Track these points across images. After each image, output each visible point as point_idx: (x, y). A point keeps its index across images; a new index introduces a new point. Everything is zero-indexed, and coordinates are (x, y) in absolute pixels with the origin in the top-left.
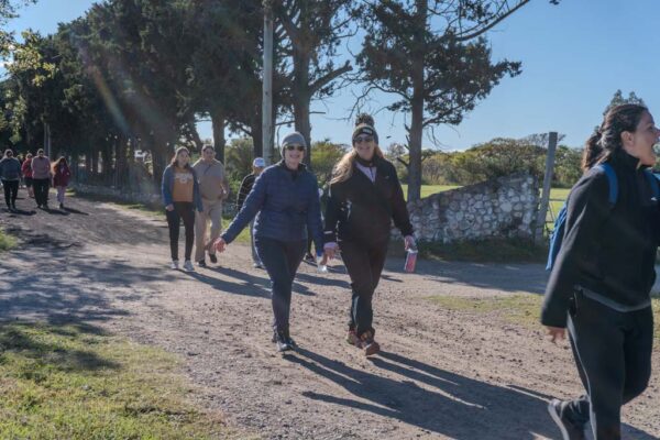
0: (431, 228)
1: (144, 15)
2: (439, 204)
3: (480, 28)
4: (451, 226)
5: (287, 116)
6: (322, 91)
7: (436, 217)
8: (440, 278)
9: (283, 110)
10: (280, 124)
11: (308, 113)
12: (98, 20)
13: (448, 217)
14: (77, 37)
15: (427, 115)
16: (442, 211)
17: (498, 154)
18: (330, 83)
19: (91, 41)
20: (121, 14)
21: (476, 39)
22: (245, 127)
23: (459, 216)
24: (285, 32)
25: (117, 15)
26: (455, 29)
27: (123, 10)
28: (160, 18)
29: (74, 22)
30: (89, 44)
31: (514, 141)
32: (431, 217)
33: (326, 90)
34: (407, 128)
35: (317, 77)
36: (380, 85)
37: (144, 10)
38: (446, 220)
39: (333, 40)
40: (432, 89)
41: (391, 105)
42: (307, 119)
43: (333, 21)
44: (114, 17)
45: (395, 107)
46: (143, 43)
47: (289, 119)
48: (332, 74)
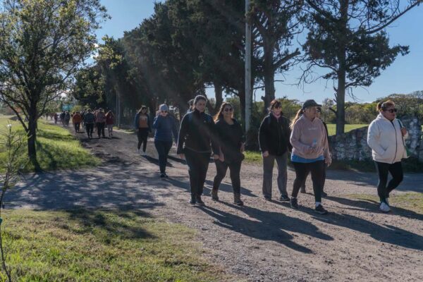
0: (352, 151)
1: (174, 25)
2: (356, 136)
3: (381, 25)
4: (364, 150)
5: (260, 83)
6: (282, 68)
7: (355, 144)
8: (357, 183)
9: (258, 80)
10: (256, 88)
11: (272, 81)
12: (147, 29)
13: (362, 144)
14: (135, 39)
15: (347, 80)
16: (358, 141)
18: (287, 62)
19: (143, 42)
20: (160, 25)
21: (379, 32)
22: (234, 91)
24: (258, 32)
25: (158, 25)
26: (365, 26)
27: (161, 22)
28: (183, 26)
29: (133, 31)
30: (142, 44)
31: (404, 96)
32: (351, 144)
33: (284, 67)
34: (335, 89)
35: (279, 59)
36: (318, 63)
37: (174, 22)
38: (361, 146)
39: (288, 36)
40: (351, 65)
41: (325, 75)
42: (273, 85)
43: (288, 25)
44: (156, 26)
45: (328, 76)
46: (173, 42)
47: (262, 85)
48: (288, 56)
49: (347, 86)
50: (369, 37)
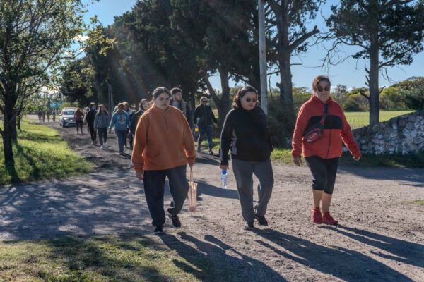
0: (393, 143)
1: (172, 4)
2: (398, 125)
4: (408, 142)
5: (275, 68)
6: (299, 49)
7: (396, 135)
8: (411, 183)
9: (270, 65)
10: (271, 74)
11: (289, 65)
12: (140, 12)
13: (405, 134)
14: (127, 24)
16: (400, 131)
17: (412, 88)
18: (305, 42)
19: (136, 26)
20: (156, 6)
22: (244, 78)
23: (414, 134)
24: (270, 9)
25: (152, 7)
27: (157, 3)
28: (182, 5)
29: (124, 15)
30: (135, 28)
32: (391, 135)
33: (301, 48)
34: (366, 70)
35: (295, 39)
36: (345, 40)
38: (404, 137)
40: (384, 41)
41: (354, 54)
42: (289, 70)
44: (151, 8)
45: (358, 55)
46: (171, 24)
47: (276, 70)
48: (306, 36)
49: (381, 66)
50: (407, 7)
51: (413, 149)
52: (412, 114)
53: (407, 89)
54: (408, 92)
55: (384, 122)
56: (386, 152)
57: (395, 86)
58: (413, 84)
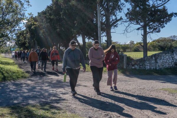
0: (153, 65)
1: (62, 7)
2: (155, 57)
3: (163, 3)
4: (160, 64)
5: (104, 34)
6: (114, 26)
7: (154, 62)
8: (160, 81)
9: (103, 33)
10: (103, 36)
11: (110, 33)
12: (48, 11)
14: (43, 15)
16: (156, 60)
17: (161, 42)
18: (117, 23)
19: (47, 17)
20: (55, 8)
21: (162, 6)
22: (92, 38)
23: (161, 61)
25: (54, 8)
26: (155, 4)
27: (55, 7)
28: (66, 8)
29: (42, 12)
30: (46, 17)
31: (165, 38)
32: (152, 62)
33: (115, 26)
34: (142, 35)
35: (113, 22)
36: (133, 23)
37: (61, 6)
38: (157, 62)
41: (137, 28)
42: (110, 35)
44: (53, 9)
46: (62, 16)
48: (117, 21)
49: (148, 33)
50: (158, 9)
51: (161, 67)
52: (160, 53)
53: (159, 42)
54: (159, 44)
55: (149, 56)
56: (150, 69)
57: (154, 41)
58: (161, 41)
